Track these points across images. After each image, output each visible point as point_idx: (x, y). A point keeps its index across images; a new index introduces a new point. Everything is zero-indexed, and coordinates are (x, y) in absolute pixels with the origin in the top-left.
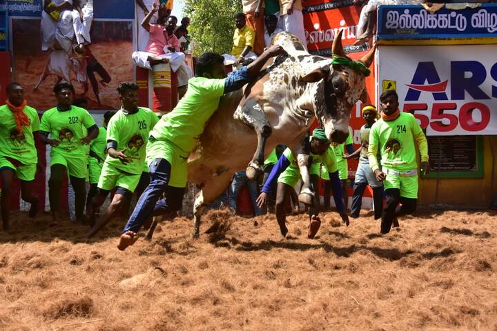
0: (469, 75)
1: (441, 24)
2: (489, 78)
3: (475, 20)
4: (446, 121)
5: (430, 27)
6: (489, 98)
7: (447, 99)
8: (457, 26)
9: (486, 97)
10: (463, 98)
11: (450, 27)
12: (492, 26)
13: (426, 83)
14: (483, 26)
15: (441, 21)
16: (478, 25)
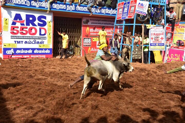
0: (31, 19)
1: (22, 3)
2: (37, 20)
3: (32, 3)
4: (24, 32)
5: (19, 3)
6: (37, 26)
7: (25, 25)
8: (27, 4)
9: (36, 26)
10: (29, 25)
11: (25, 4)
12: (37, 6)
13: (18, 20)
14: (34, 5)
15: (22, 2)
16: (33, 5)
